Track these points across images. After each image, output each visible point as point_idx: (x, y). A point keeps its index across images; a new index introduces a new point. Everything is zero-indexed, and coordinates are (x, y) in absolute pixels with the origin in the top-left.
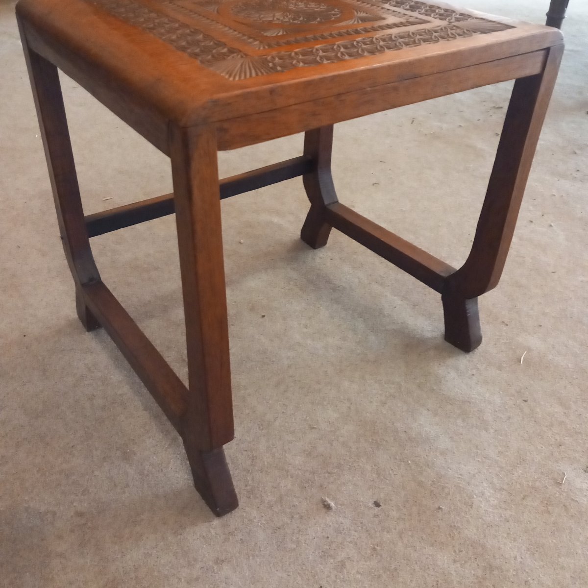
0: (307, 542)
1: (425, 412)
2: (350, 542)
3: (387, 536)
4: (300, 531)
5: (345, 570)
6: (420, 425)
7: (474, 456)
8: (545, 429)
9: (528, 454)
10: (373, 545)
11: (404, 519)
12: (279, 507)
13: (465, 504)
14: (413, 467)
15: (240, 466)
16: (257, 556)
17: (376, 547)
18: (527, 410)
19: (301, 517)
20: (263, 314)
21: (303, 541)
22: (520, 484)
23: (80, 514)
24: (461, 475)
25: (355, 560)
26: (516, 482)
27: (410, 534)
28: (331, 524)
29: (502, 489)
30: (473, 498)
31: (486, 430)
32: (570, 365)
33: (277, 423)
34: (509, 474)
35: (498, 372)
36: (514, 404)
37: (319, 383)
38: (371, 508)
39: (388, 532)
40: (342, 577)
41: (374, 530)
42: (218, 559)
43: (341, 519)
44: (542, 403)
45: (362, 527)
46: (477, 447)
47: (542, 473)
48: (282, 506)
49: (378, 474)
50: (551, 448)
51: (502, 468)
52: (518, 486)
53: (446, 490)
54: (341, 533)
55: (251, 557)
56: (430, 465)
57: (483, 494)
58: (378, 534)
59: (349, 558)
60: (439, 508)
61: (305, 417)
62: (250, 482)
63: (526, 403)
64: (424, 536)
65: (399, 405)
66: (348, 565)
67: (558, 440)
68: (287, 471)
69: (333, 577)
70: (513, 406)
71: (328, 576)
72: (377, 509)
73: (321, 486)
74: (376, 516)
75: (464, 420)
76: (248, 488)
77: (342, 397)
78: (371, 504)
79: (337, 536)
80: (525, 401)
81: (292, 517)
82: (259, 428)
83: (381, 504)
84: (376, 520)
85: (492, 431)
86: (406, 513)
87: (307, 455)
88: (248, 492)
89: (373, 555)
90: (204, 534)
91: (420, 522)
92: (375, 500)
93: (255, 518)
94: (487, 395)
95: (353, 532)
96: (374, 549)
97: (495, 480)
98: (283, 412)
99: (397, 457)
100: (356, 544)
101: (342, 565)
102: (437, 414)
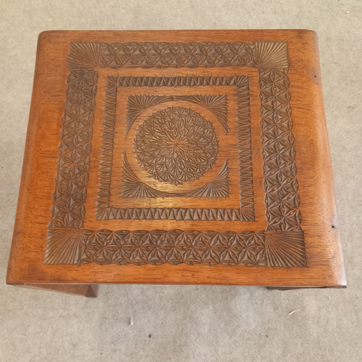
0: (110, 332)
1: (211, 308)
2: (126, 344)
3: (141, 352)
4: (111, 325)
5: (115, 354)
6: (202, 313)
7: (211, 346)
8: (259, 357)
10: (133, 352)
11: (154, 351)
12: (112, 309)
14: (180, 331)
16: (89, 324)
18: (261, 342)
19: (117, 319)
21: (109, 330)
24: (195, 351)
25: (122, 353)
27: (151, 358)
28: (125, 331)
31: (231, 337)
32: (315, 334)
35: (272, 310)
36: (259, 334)
38: (146, 336)
39: (143, 351)
40: (112, 355)
41: (139, 346)
42: (75, 314)
43: (131, 332)
44: (274, 344)
45: (136, 341)
46: (217, 342)
48: (113, 309)
49: (162, 323)
51: (217, 360)
53: (182, 353)
54: (126, 337)
55: (87, 323)
56: (187, 336)
58: (139, 349)
59: (120, 350)
60: (170, 358)
63: (266, 338)
65: (203, 296)
66: (118, 352)
68: (127, 294)
69: (109, 353)
71: (107, 351)
72: (148, 338)
73: (135, 311)
74: (145, 341)
75: (226, 324)
76: (107, 291)
78: (147, 335)
79: (124, 338)
80: (267, 336)
81: (113, 317)
83: (151, 338)
84: (144, 342)
85: (233, 340)
86: (157, 349)
88: (106, 293)
89: (130, 356)
90: (77, 300)
91: (159, 357)
92: (150, 333)
93: (99, 307)
94: (251, 320)
95: (131, 341)
96: (132, 354)
99: (177, 322)
100: (128, 346)
101: (115, 351)
102: (215, 313)
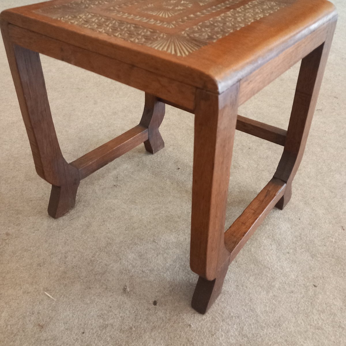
0: (97, 304)
5: (104, 331)
7: (243, 305)
9: (287, 323)
10: (132, 325)
11: (163, 320)
13: (209, 331)
15: (98, 245)
16: (66, 297)
17: (133, 327)
18: (311, 293)
19: (106, 288)
20: (179, 167)
21: (96, 302)
22: (262, 339)
24: (223, 313)
25: (115, 328)
26: (261, 337)
28: (119, 300)
29: (245, 336)
30: (218, 330)
31: (268, 292)
34: (260, 328)
35: (310, 258)
36: (304, 285)
37: (179, 217)
40: (99, 333)
41: (141, 317)
44: (328, 293)
45: (135, 312)
46: (251, 300)
47: (286, 341)
50: (309, 327)
51: (257, 321)
52: (260, 340)
54: (120, 308)
55: (63, 296)
57: (227, 332)
58: (140, 321)
59: (112, 325)
60: (190, 325)
61: (156, 233)
62: (96, 256)
64: (167, 337)
66: (108, 329)
67: (319, 325)
69: (95, 330)
70: (303, 286)
71: (92, 329)
79: (117, 309)
80: (315, 286)
82: (126, 229)
83: (157, 304)
86: (168, 317)
87: (139, 255)
89: (127, 331)
90: (51, 272)
91: (171, 327)
95: (127, 312)
96: (131, 328)
97: (245, 328)
98: (145, 226)
100: (123, 319)
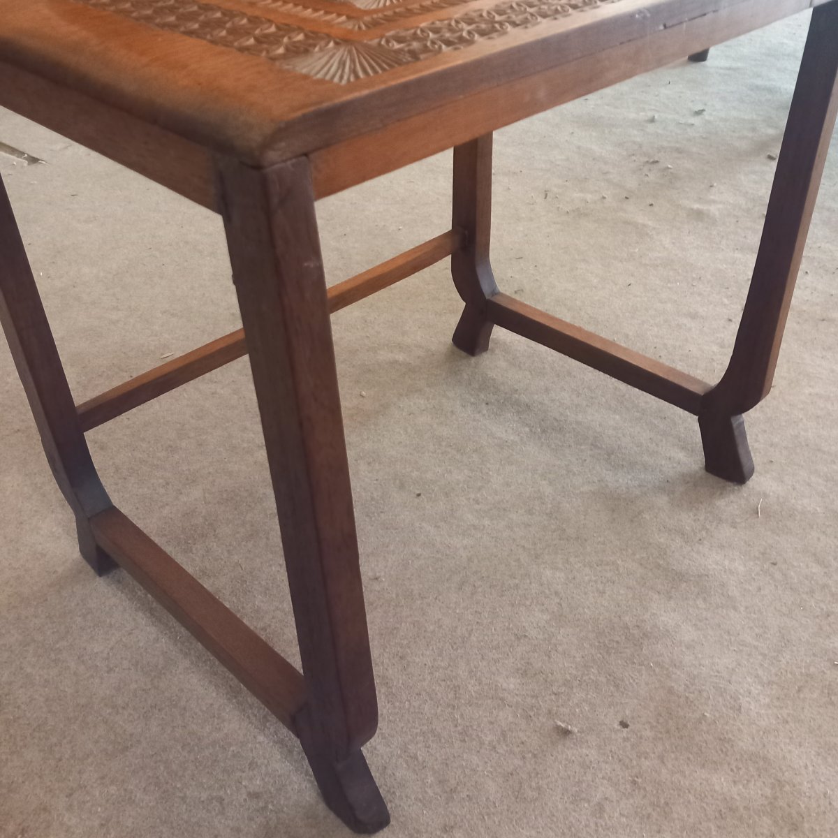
1: (656, 596)
2: (603, 778)
3: (646, 763)
4: (537, 774)
6: (654, 614)
8: (804, 596)
12: (505, 748)
14: (657, 670)
23: (254, 796)
27: (673, 756)
32: (818, 509)
33: (473, 638)
38: (618, 730)
39: (646, 758)
43: (584, 751)
48: (507, 745)
49: (617, 686)
53: (705, 694)
56: (678, 664)
63: (776, 567)
65: (621, 592)
68: (503, 700)
72: (625, 730)
73: (550, 712)
74: (626, 740)
75: (705, 599)
76: (459, 728)
77: (547, 591)
78: (616, 726)
81: (524, 758)
84: (628, 744)
85: (742, 609)
88: (460, 733)
92: (620, 720)
93: (478, 766)
94: (727, 563)
99: (635, 661)
101: (600, 809)
102: (671, 598)
